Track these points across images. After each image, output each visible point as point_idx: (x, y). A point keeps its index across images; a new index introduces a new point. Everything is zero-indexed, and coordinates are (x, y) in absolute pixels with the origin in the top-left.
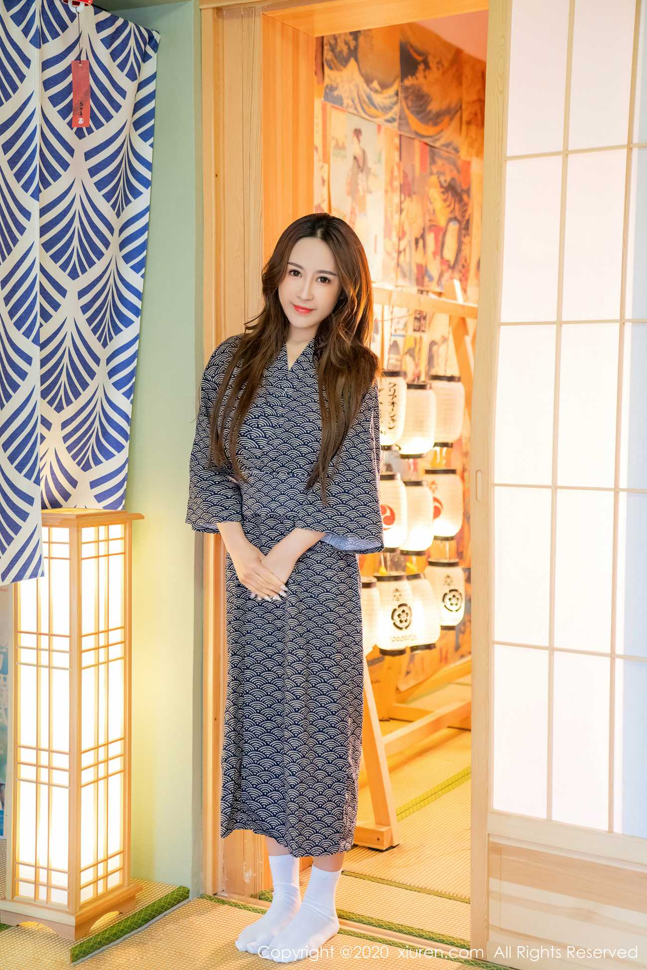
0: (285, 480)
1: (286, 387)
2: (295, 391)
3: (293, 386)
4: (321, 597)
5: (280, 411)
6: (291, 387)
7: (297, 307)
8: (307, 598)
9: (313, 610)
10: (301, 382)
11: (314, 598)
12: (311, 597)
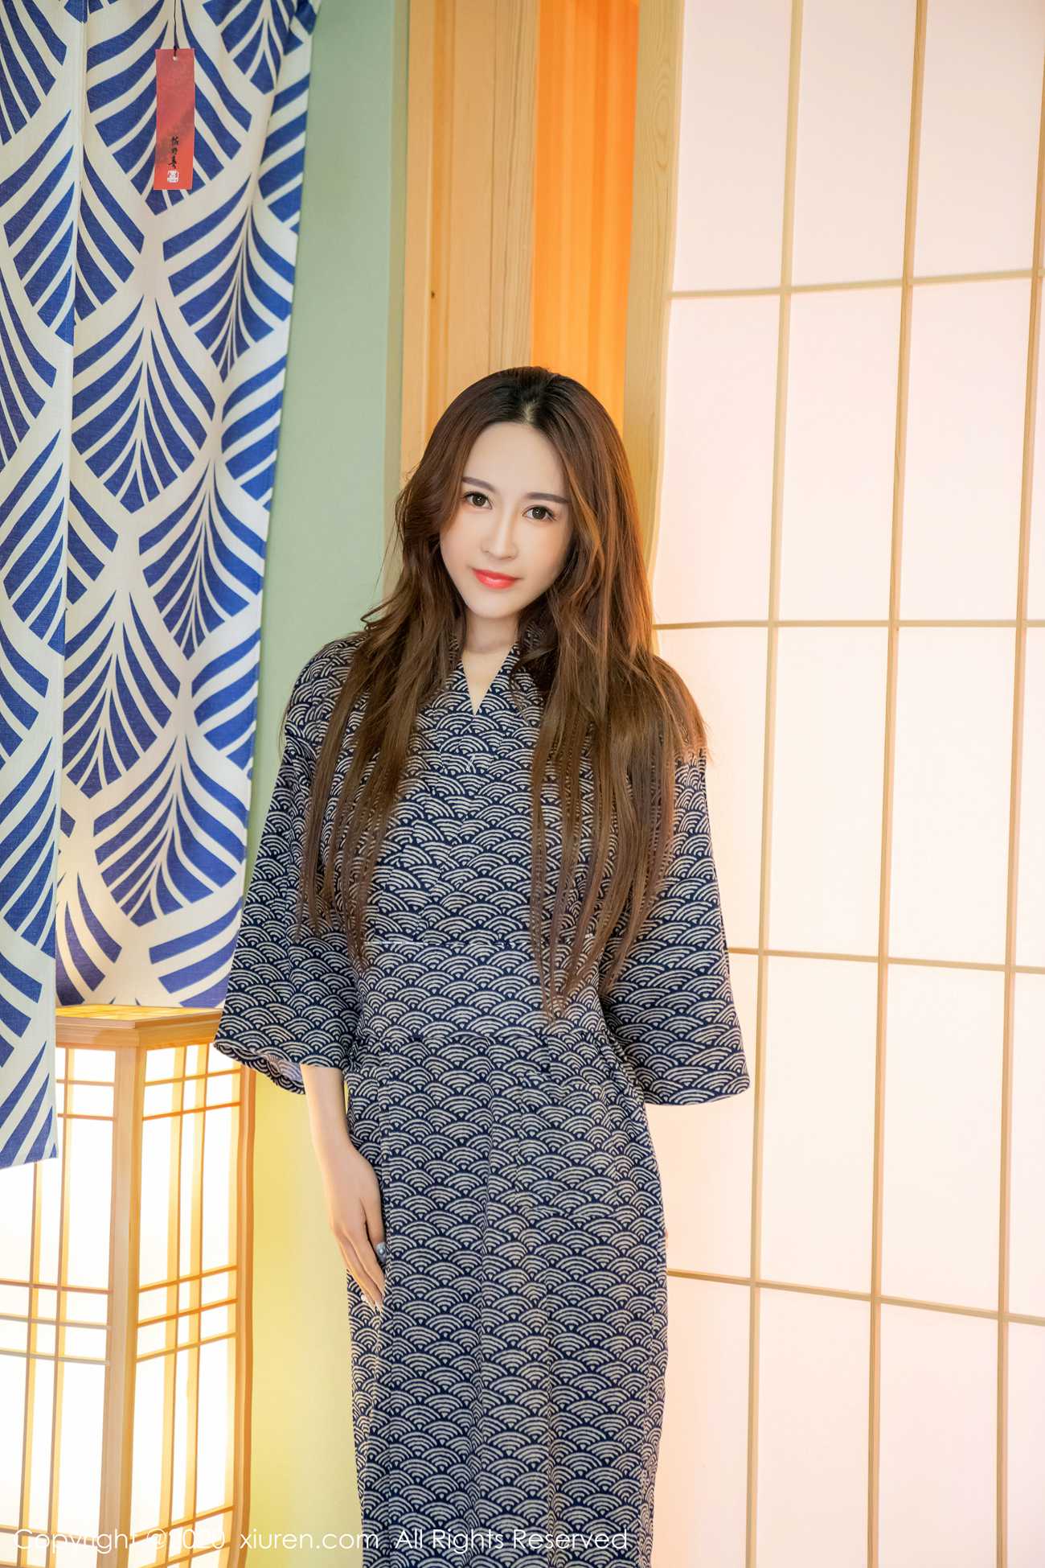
0: (487, 958)
1: (474, 752)
2: (495, 760)
3: (490, 747)
4: (579, 1215)
5: (463, 805)
6: (484, 751)
7: (481, 574)
9: (560, 1243)
10: (510, 737)
11: (563, 1217)
12: (557, 1215)
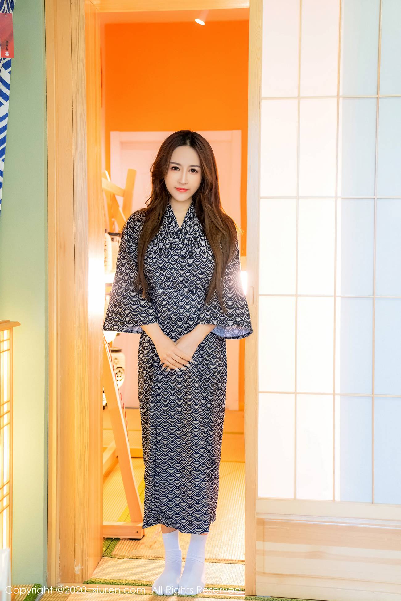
0: (188, 295)
1: (182, 238)
2: (187, 241)
3: (186, 237)
4: (209, 368)
5: (180, 253)
6: (184, 238)
7: (178, 189)
8: (200, 368)
9: (203, 375)
10: (190, 234)
11: (205, 368)
12: (203, 368)
